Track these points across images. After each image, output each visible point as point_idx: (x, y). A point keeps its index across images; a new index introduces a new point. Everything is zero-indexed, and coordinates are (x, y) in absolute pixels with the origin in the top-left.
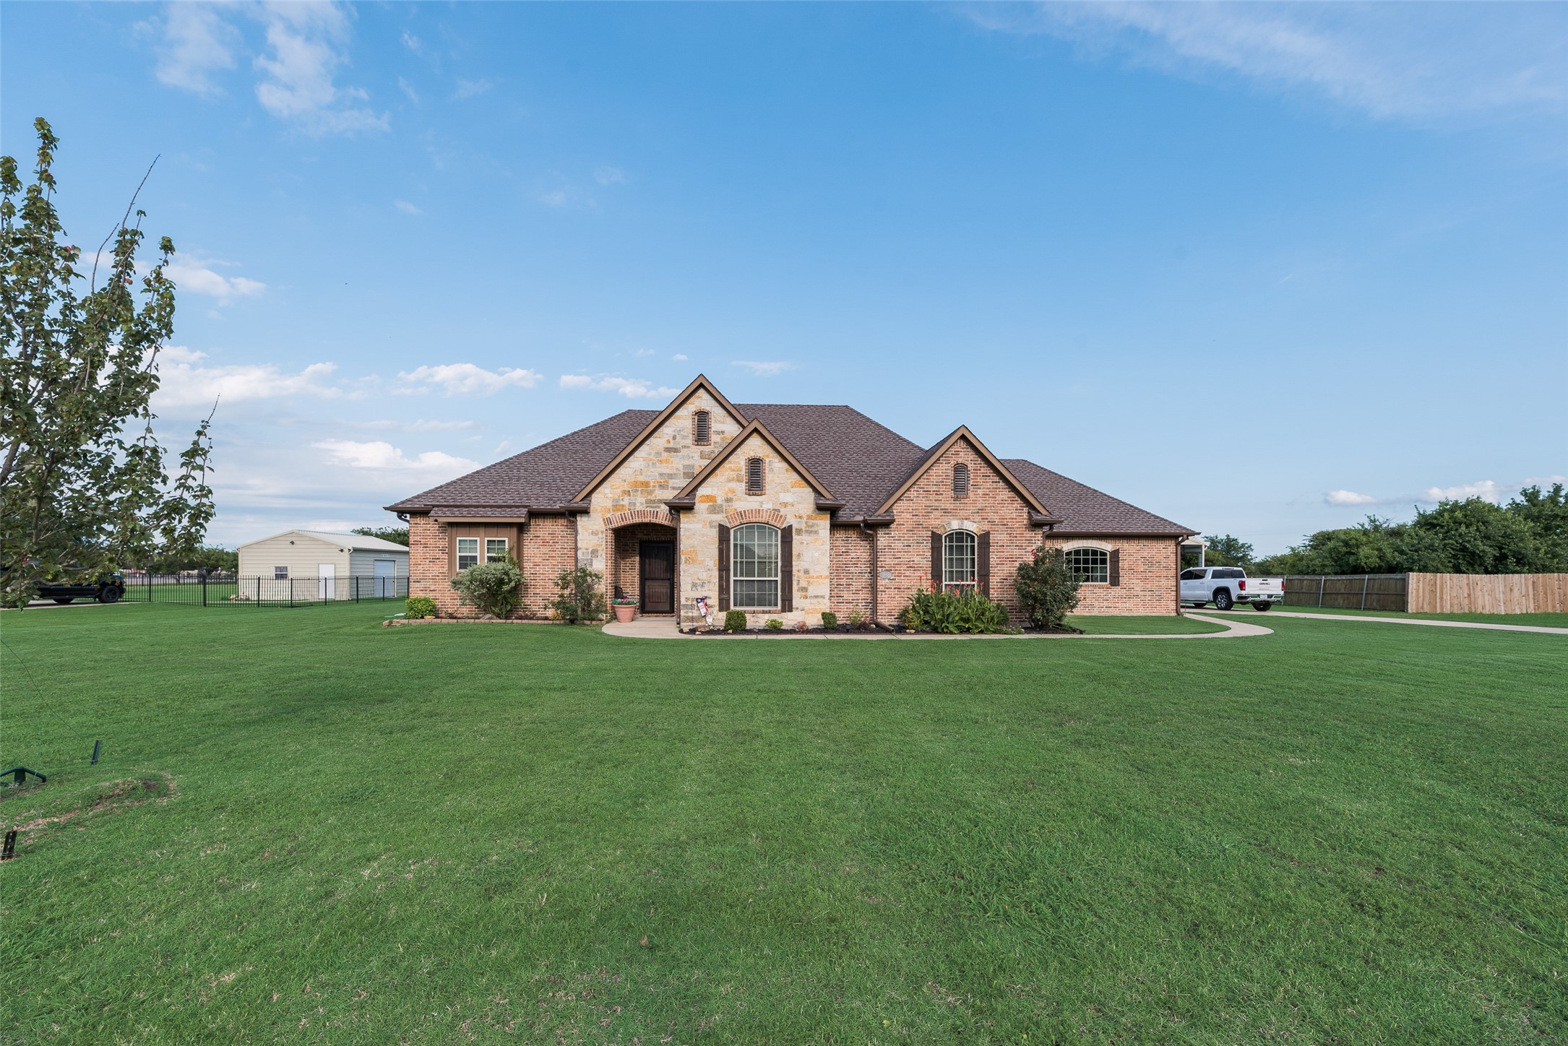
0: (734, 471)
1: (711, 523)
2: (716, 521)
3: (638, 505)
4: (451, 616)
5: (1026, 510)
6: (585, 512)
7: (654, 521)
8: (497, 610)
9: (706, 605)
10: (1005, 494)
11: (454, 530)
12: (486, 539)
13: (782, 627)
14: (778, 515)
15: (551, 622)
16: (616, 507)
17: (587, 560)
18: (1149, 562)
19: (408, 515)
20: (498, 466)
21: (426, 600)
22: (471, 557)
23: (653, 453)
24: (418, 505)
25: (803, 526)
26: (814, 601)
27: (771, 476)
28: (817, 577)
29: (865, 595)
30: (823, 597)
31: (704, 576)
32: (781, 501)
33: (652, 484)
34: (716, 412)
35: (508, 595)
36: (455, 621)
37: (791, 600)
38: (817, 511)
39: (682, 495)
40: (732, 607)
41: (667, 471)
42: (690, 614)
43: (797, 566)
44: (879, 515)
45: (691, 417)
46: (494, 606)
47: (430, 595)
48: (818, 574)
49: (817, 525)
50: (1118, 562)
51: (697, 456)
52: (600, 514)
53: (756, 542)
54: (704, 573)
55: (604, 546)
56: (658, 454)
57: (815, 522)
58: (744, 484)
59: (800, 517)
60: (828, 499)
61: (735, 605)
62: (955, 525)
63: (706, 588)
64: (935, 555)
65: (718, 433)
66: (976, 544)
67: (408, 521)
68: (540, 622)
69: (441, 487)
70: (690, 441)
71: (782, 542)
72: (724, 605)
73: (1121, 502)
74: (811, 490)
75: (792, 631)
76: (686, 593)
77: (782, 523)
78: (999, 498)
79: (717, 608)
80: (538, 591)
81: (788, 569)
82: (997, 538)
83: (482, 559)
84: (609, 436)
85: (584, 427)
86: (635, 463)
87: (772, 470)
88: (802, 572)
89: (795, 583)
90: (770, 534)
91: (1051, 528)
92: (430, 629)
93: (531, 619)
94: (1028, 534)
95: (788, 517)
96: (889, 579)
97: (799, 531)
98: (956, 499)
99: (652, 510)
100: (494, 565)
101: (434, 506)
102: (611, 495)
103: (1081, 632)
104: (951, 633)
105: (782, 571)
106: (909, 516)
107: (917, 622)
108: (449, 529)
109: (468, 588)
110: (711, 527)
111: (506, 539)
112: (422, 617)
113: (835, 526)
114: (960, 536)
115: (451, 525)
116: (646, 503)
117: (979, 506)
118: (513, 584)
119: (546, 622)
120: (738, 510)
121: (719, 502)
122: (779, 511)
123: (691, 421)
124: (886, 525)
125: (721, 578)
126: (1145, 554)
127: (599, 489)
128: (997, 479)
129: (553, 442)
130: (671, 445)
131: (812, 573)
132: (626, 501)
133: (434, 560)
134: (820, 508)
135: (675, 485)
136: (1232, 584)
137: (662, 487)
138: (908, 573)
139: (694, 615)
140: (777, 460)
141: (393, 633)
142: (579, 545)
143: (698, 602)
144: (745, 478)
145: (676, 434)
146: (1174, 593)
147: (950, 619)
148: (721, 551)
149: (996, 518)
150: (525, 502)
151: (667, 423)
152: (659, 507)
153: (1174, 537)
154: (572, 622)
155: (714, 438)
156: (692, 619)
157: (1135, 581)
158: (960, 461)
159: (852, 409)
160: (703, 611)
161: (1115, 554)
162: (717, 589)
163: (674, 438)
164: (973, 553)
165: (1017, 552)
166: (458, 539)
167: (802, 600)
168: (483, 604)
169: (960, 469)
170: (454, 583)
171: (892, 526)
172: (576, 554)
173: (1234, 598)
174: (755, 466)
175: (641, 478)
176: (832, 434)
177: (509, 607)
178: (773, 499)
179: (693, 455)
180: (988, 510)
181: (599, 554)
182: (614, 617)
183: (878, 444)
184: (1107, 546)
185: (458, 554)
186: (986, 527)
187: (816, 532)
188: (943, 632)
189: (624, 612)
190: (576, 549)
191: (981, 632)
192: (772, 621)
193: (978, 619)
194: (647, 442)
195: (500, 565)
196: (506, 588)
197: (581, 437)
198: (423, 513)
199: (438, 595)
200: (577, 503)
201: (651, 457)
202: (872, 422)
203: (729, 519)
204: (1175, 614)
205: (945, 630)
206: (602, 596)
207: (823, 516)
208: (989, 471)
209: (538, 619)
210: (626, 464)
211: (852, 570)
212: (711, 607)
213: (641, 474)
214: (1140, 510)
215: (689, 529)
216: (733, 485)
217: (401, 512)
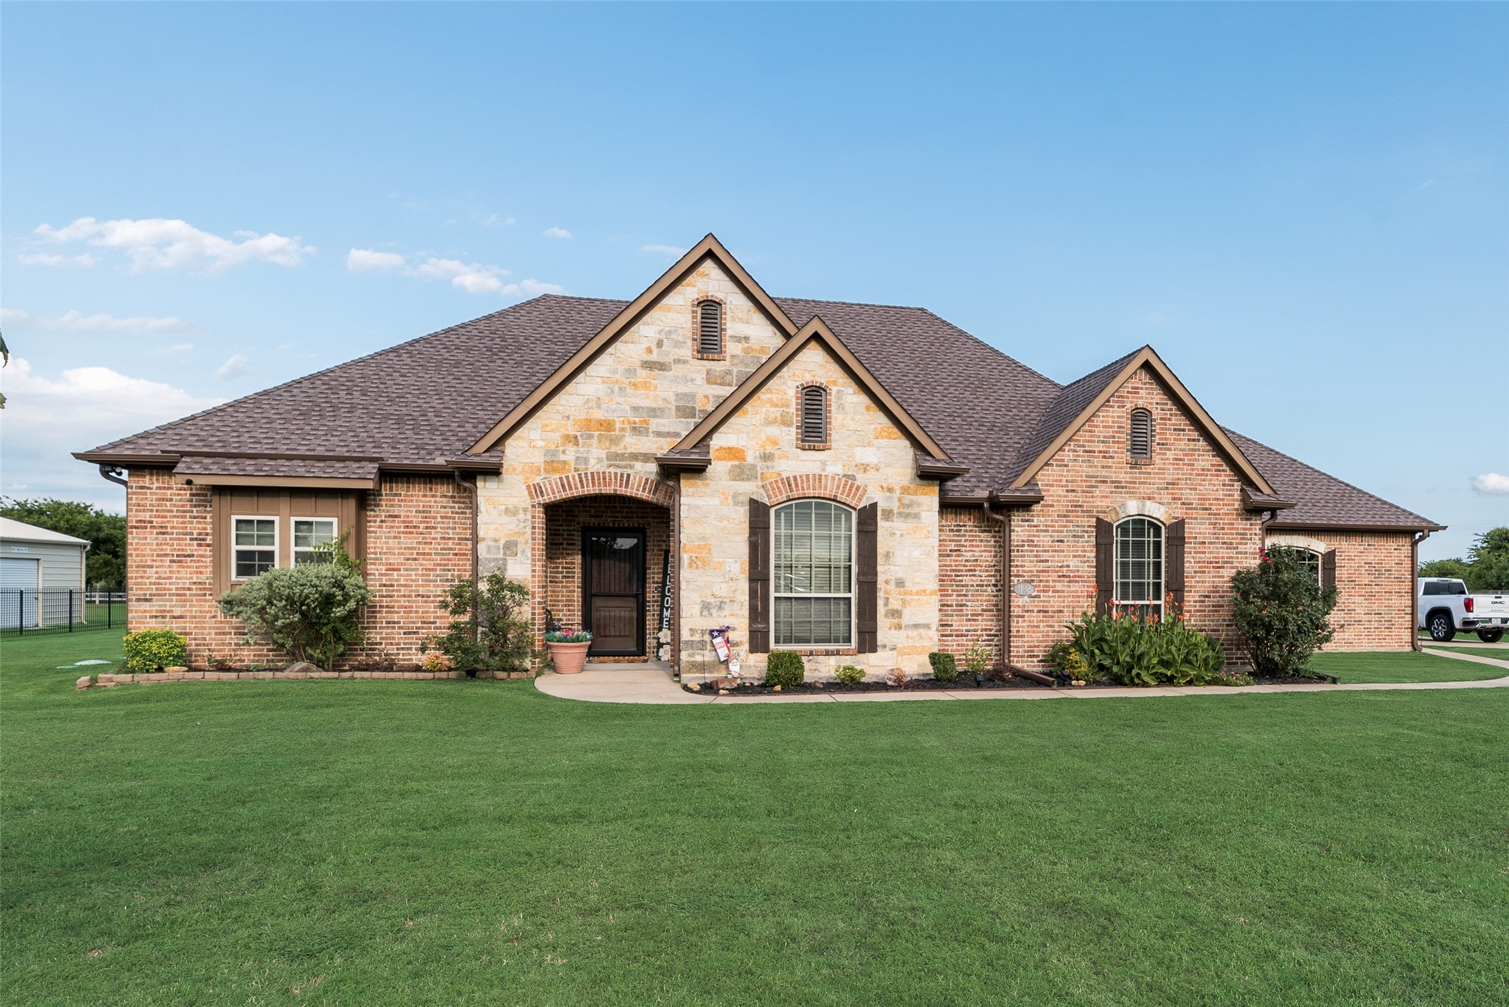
0: (776, 406)
1: (735, 496)
2: (745, 494)
3: (593, 461)
4: (222, 667)
5: (1237, 485)
6: (494, 472)
7: (622, 491)
8: (317, 654)
9: (727, 641)
10: (1208, 459)
11: (226, 501)
12: (293, 519)
13: (863, 680)
14: (852, 485)
15: (430, 675)
16: (552, 465)
17: (496, 560)
18: (1377, 571)
19: (125, 472)
20: (306, 384)
21: (168, 636)
22: (261, 553)
23: (621, 369)
24: (146, 451)
25: (895, 506)
26: (913, 633)
27: (840, 417)
28: (918, 593)
29: (986, 623)
30: (927, 626)
31: (723, 590)
32: (858, 461)
33: (618, 426)
34: (734, 302)
35: (339, 625)
36: (233, 675)
37: (874, 633)
38: (918, 480)
39: (687, 446)
40: (772, 645)
41: (645, 403)
42: (699, 658)
43: (885, 572)
44: (1017, 490)
45: (690, 308)
46: (311, 646)
47: (174, 627)
48: (919, 588)
49: (919, 505)
50: (1334, 569)
51: (700, 378)
52: (521, 477)
53: (813, 532)
54: (724, 586)
55: (529, 536)
56: (630, 371)
57: (914, 498)
58: (794, 430)
59: (890, 490)
60: (938, 461)
61: (777, 641)
62: (1133, 508)
63: (726, 612)
64: (1102, 556)
65: (738, 339)
66: (1163, 539)
67: (124, 483)
68: (407, 675)
69: (193, 418)
70: (687, 350)
71: (859, 532)
72: (758, 642)
73: (1331, 478)
74: (907, 443)
75: (880, 686)
76: (692, 620)
77: (860, 499)
78: (1199, 465)
79: (746, 647)
80: (395, 617)
81: (869, 579)
82: (1196, 529)
83: (283, 557)
84: (515, 338)
85: (466, 320)
86: (588, 387)
87: (841, 407)
88: (893, 583)
89: (880, 603)
90: (838, 520)
91: (1273, 516)
92: (180, 692)
93: (386, 669)
94: (1241, 525)
95: (870, 489)
96: (1030, 596)
97: (888, 514)
98: (1134, 465)
99: (619, 471)
100: (312, 569)
101: (183, 454)
102: (541, 443)
103: (1334, 681)
104: (1145, 685)
105: (859, 582)
106: (1061, 492)
107: (1084, 668)
108: (216, 499)
109: (262, 611)
110: (736, 503)
111: (335, 520)
112: (160, 669)
113: (948, 506)
114: (1141, 525)
115: (219, 490)
116: (608, 459)
117: (1169, 478)
118: (352, 604)
119: (421, 675)
120: (784, 476)
121: (750, 459)
122: (853, 478)
123: (690, 316)
124: (1025, 505)
125: (753, 594)
126: (1370, 559)
127: (519, 433)
128: (1195, 435)
129: (411, 344)
130: (654, 357)
131: (908, 584)
132: (570, 454)
133: (180, 559)
134: (925, 476)
135: (661, 429)
136: (1454, 602)
137: (636, 430)
138: (1059, 586)
139: (706, 659)
140: (851, 390)
141: (97, 702)
142: (481, 533)
143: (713, 637)
144: (796, 420)
145: (663, 337)
146: (1409, 617)
147: (1145, 663)
148: (753, 547)
149: (1191, 496)
150: (371, 451)
151: (646, 318)
152: (631, 467)
153: (1408, 533)
154: (472, 674)
155: (731, 348)
156: (702, 667)
157: (1356, 599)
158: (1140, 403)
159: (932, 315)
160: (723, 653)
161: (1330, 557)
162: (746, 613)
163: (660, 344)
164: (1158, 555)
165: (1224, 553)
166: (234, 518)
167: (893, 632)
168: (289, 643)
169: (1140, 417)
170: (229, 603)
171: (1035, 507)
172: (475, 550)
173: (1457, 624)
174: (813, 396)
175: (599, 415)
176: (907, 353)
177: (341, 648)
178: (845, 457)
179: (694, 375)
180: (1182, 484)
181: (520, 549)
182: (551, 666)
183: (984, 373)
184: (1319, 546)
185: (235, 547)
186: (1179, 513)
187: (916, 516)
188: (1133, 684)
189: (569, 655)
190: (475, 539)
191: (1190, 683)
192: (845, 669)
193: (1186, 661)
194: (610, 350)
195: (327, 569)
196: (338, 612)
197: (463, 338)
198: (163, 467)
199: (189, 626)
200: (478, 455)
201: (618, 376)
202: (969, 337)
203: (767, 491)
204: (1408, 649)
205: (1137, 681)
206: (525, 626)
207: (928, 489)
208: (1183, 422)
209: (403, 669)
210: (570, 387)
211: (967, 580)
212: (736, 644)
213: (599, 407)
214: (1360, 491)
215: (697, 507)
216: (775, 431)
217: (109, 464)
